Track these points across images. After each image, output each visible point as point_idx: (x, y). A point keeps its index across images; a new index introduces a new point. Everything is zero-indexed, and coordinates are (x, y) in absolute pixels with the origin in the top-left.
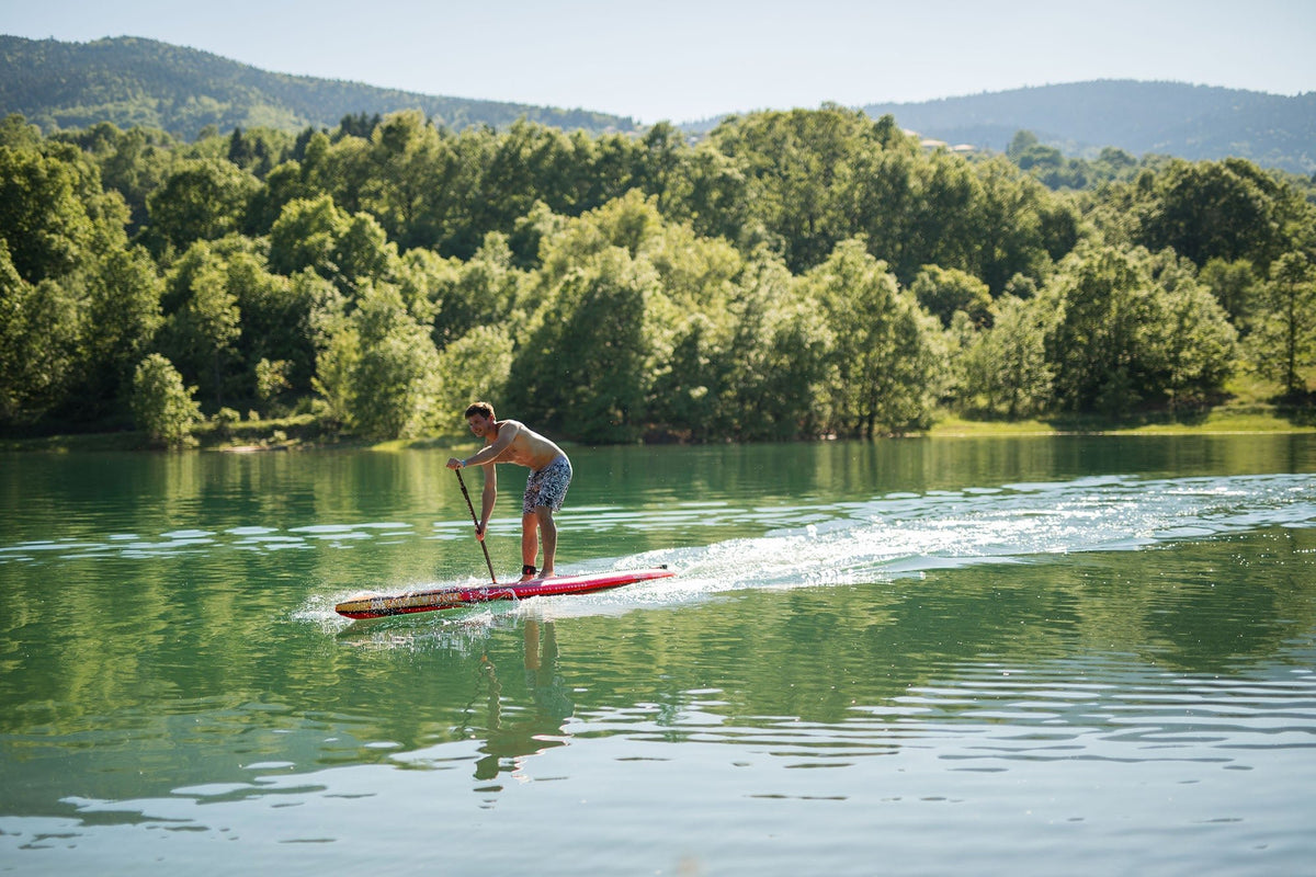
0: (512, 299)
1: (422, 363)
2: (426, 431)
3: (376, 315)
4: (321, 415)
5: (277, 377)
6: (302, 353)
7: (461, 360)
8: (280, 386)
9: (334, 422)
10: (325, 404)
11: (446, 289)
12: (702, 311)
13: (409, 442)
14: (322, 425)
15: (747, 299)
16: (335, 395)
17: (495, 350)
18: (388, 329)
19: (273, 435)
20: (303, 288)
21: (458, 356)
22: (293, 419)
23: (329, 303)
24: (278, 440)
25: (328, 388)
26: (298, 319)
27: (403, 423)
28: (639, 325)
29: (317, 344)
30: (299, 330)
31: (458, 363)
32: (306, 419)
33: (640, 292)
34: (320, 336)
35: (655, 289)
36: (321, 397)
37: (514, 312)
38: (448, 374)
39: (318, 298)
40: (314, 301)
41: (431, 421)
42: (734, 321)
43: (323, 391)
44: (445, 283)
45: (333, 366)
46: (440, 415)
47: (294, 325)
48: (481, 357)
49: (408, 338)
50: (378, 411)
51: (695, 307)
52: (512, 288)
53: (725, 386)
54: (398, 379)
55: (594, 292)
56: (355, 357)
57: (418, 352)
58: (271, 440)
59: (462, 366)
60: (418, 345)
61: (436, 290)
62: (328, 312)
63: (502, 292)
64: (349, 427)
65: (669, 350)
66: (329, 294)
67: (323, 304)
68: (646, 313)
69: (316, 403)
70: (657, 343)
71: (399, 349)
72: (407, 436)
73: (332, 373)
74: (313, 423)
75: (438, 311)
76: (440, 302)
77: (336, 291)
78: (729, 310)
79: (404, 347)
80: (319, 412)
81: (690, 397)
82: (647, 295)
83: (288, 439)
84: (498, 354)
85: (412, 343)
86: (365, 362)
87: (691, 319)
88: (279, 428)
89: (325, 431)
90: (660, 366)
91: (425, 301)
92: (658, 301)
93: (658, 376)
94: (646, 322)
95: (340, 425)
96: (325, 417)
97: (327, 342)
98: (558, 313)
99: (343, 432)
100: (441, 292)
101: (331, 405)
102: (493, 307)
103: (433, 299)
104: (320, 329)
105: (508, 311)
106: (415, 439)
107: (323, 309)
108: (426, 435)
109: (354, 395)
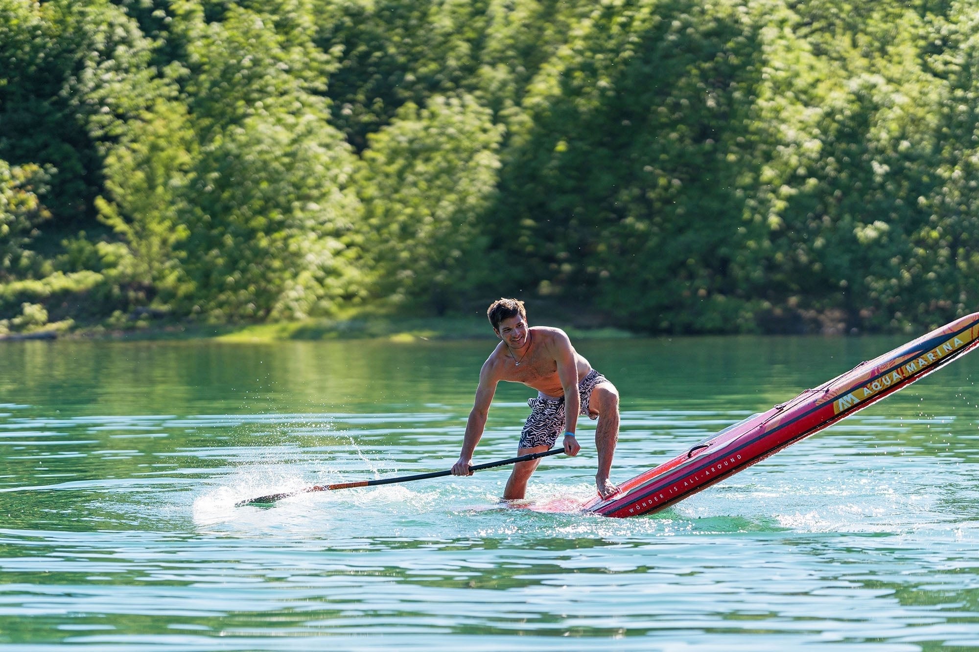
0: (478, 44)
1: (319, 169)
2: (325, 304)
3: (228, 72)
4: (113, 272)
5: (23, 195)
6: (67, 147)
7: (400, 162)
8: (32, 215)
9: (140, 287)
10: (123, 250)
11: (348, 21)
12: (871, 69)
13: (293, 326)
14: (116, 290)
15: (963, 46)
16: (143, 234)
17: (466, 143)
18: (250, 102)
19: (21, 312)
20: (71, 20)
21: (393, 154)
22: (58, 281)
23: (121, 50)
24: (31, 321)
25: (128, 220)
26: (60, 80)
27: (281, 290)
28: (752, 93)
29: (99, 133)
30: (63, 103)
31: (393, 168)
32: (86, 279)
33: (757, 28)
34: (104, 116)
35: (782, 23)
36: (113, 236)
37: (486, 71)
38: (371, 190)
39: (100, 40)
40: (91, 46)
41: (335, 285)
42: (937, 90)
43: (120, 226)
44: (347, 11)
45: (140, 175)
46: (352, 273)
47: (55, 93)
48: (438, 157)
49: (291, 119)
50: (232, 265)
51: (858, 61)
52: (479, 23)
53: (919, 218)
54: (269, 203)
55: (661, 29)
56: (184, 158)
57: (311, 145)
58: (17, 320)
59: (400, 175)
60: (310, 132)
61: (329, 25)
62: (117, 69)
63: (459, 29)
64: (169, 296)
65: (813, 146)
66: (120, 32)
67: (108, 54)
68: (767, 71)
69: (106, 248)
70: (789, 132)
71: (276, 142)
72: (289, 314)
73: (137, 190)
74: (98, 286)
75: (333, 67)
76: (337, 50)
77: (133, 25)
78: (926, 68)
79: (285, 136)
80: (113, 265)
81: (854, 240)
82: (769, 33)
83: (51, 319)
84: (473, 152)
85: (301, 129)
86: (203, 168)
87: (854, 84)
88: (33, 298)
89: (124, 305)
90: (794, 179)
91: (310, 45)
92: (788, 49)
93: (789, 199)
94: (766, 89)
95: (151, 292)
96: (123, 275)
97: (118, 128)
98: (590, 70)
99: (158, 306)
100: (338, 28)
101: (135, 253)
102: (441, 59)
103: (324, 44)
104: (102, 102)
105: (470, 70)
106: (303, 319)
107: (110, 63)
108: (327, 313)
109: (182, 232)
